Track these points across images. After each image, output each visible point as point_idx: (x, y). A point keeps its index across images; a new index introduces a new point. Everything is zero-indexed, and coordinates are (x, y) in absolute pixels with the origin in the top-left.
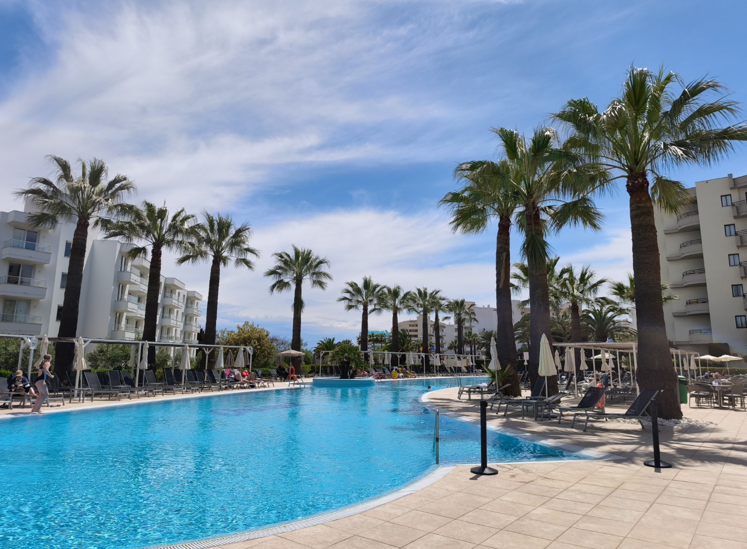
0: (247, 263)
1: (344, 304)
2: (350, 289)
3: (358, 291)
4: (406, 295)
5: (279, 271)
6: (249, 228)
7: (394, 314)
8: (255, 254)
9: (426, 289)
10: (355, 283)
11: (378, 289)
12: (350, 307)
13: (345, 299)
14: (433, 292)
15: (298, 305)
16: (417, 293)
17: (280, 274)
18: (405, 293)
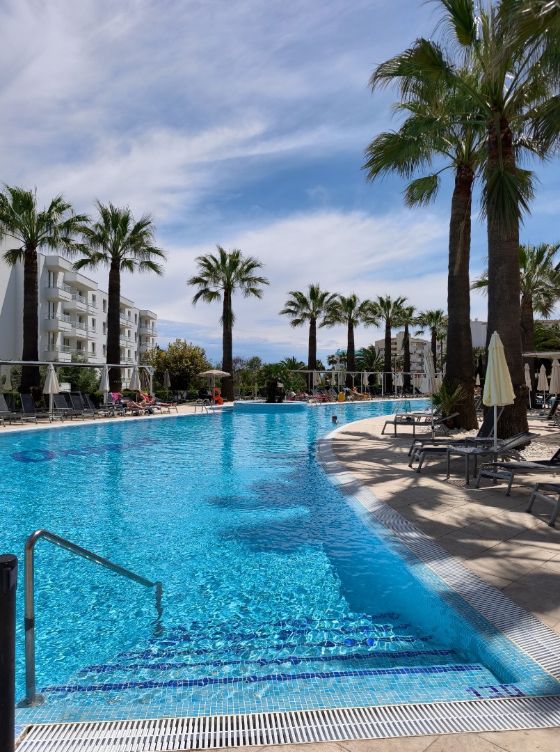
0: (153, 266)
1: (289, 318)
2: (294, 299)
3: (303, 302)
4: (363, 305)
5: (205, 279)
6: (150, 223)
7: (349, 328)
8: (162, 256)
9: (389, 298)
10: (300, 293)
11: (326, 299)
12: (296, 322)
13: (289, 311)
14: (398, 300)
15: (228, 318)
16: (379, 303)
17: (206, 282)
18: (362, 302)
